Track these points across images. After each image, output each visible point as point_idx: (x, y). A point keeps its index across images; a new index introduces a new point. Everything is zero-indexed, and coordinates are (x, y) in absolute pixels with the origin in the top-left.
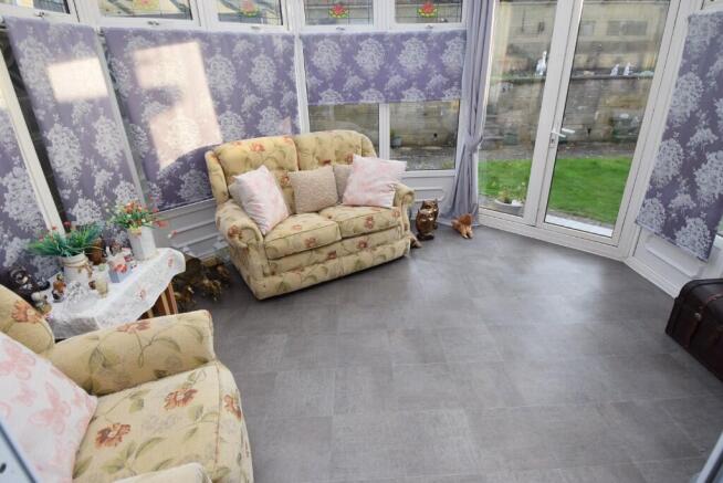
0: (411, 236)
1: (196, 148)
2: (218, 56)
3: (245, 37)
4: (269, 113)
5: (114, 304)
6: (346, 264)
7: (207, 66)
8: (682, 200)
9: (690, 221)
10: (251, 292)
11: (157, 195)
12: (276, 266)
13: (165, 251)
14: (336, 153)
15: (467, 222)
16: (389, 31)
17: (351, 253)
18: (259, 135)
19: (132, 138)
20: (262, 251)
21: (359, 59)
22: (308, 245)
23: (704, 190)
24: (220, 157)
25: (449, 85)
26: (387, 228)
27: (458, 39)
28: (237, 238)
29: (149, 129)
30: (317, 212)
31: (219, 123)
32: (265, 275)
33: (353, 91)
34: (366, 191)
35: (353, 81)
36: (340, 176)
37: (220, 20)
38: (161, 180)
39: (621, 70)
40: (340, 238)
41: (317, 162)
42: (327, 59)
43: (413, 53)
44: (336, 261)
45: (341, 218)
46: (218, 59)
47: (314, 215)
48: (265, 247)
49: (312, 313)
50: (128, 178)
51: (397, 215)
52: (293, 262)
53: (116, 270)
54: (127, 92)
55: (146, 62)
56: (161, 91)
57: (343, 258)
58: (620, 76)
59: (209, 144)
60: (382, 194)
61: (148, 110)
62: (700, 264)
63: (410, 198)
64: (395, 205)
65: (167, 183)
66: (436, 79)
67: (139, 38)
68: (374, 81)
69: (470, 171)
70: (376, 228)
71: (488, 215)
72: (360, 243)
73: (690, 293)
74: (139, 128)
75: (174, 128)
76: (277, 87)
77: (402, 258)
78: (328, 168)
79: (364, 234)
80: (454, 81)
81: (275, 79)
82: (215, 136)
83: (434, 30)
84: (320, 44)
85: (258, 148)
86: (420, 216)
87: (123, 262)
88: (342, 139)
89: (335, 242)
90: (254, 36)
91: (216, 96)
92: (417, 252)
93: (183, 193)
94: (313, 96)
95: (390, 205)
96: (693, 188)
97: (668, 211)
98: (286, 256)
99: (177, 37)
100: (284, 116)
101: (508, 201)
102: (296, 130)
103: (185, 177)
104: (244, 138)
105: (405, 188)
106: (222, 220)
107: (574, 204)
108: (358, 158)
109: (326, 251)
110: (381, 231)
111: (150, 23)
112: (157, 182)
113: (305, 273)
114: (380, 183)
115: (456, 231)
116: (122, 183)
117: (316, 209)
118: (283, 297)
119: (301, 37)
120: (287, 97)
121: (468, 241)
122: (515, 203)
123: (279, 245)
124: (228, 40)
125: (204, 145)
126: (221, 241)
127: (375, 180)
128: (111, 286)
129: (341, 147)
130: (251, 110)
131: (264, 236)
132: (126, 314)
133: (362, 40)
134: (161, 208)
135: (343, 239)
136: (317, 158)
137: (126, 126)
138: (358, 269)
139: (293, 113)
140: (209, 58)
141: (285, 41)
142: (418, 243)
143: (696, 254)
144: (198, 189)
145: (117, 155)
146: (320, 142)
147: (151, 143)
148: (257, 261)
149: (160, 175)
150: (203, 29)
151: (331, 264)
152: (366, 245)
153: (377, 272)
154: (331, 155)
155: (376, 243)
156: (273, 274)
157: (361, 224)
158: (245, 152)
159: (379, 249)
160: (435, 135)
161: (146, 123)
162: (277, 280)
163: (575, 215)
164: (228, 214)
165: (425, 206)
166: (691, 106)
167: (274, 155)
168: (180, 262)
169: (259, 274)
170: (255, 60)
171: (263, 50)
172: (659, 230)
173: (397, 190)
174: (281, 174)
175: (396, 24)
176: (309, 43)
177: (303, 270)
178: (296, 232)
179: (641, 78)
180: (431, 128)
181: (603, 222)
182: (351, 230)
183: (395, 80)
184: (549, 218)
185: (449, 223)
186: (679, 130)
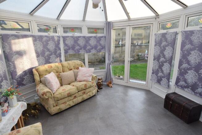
0: (97, 88)
1: (30, 68)
2: (38, 41)
3: (46, 36)
4: (53, 56)
5: (4, 125)
6: (79, 99)
7: (34, 44)
8: (160, 74)
9: (163, 79)
10: (49, 113)
11: (16, 84)
12: (58, 103)
13: (20, 103)
14: (74, 67)
15: (110, 83)
16: (86, 36)
17: (81, 96)
18: (50, 63)
19: (8, 66)
20: (53, 99)
21: (79, 42)
22: (68, 95)
23: (165, 72)
24: (38, 70)
25: (102, 49)
26: (90, 87)
27: (104, 38)
28: (45, 96)
29: (14, 63)
30: (69, 84)
31: (37, 60)
32: (54, 106)
33: (77, 50)
34: (84, 77)
35: (77, 47)
36: (75, 73)
37: (38, 32)
38: (17, 79)
39: (138, 44)
40: (77, 92)
41: (68, 69)
42: (70, 42)
43: (93, 41)
44: (76, 99)
45: (78, 86)
46: (38, 42)
47: (68, 85)
48: (54, 97)
49: (70, 117)
50: (6, 79)
51: (93, 83)
52: (63, 101)
53: (4, 112)
54: (8, 52)
55: (15, 43)
56: (19, 52)
57: (78, 98)
58: (138, 45)
59: (34, 66)
60: (88, 78)
61: (14, 57)
62: (167, 89)
63: (96, 78)
64: (92, 80)
65: (19, 79)
66: (99, 47)
67: (13, 37)
68: (83, 48)
69: (110, 69)
70: (87, 87)
71: (115, 81)
72: (83, 93)
73: (168, 97)
74: (11, 63)
75: (22, 62)
76: (55, 49)
77: (95, 95)
78: (72, 71)
79: (84, 90)
80: (103, 48)
81: (55, 47)
82: (36, 64)
83: (98, 36)
84: (68, 38)
85: (50, 67)
86: (98, 82)
87: (6, 108)
88: (75, 63)
89: (76, 93)
90: (49, 36)
91: (37, 52)
92: (98, 93)
93: (24, 82)
94: (66, 52)
95: (91, 81)
96: (162, 71)
97: (158, 77)
98: (61, 99)
99: (25, 36)
100: (57, 57)
101: (119, 77)
102: (61, 61)
103: (25, 77)
104: (45, 64)
105: (95, 75)
106: (39, 90)
107: (134, 76)
108: (80, 68)
109: (73, 96)
110: (89, 88)
111: (17, 32)
112: (15, 80)
113: (67, 104)
114: (87, 75)
115: (108, 86)
116: (4, 81)
117: (68, 83)
118: (60, 113)
119: (62, 37)
120: (58, 52)
121: (111, 88)
122: (121, 77)
123: (59, 96)
124: (41, 37)
125: (32, 67)
126: (37, 97)
127: (86, 74)
128: (3, 118)
129: (75, 65)
130: (47, 56)
131: (54, 94)
132: (8, 127)
133: (79, 38)
134: (17, 88)
135: (78, 92)
136: (68, 68)
137: (6, 63)
138: (83, 100)
139: (60, 56)
140: (35, 42)
141: (58, 37)
142: (99, 90)
143: (166, 87)
144: (29, 81)
145: (3, 72)
146: (69, 64)
147: (15, 67)
148: (51, 102)
149: (17, 77)
150: (33, 34)
151: (75, 100)
152: (85, 93)
153: (88, 101)
154: (72, 67)
155: (87, 92)
156: (57, 106)
157: (83, 87)
158: (46, 68)
159: (89, 93)
160: (97, 60)
161: (14, 61)
162: (58, 107)
163: (135, 79)
164: (41, 88)
165: (99, 79)
166: (158, 53)
167: (55, 68)
168: (25, 106)
169: (52, 106)
170: (49, 42)
171: (51, 40)
172: (156, 82)
173: (92, 76)
174: (57, 74)
175: (88, 34)
176: (64, 38)
177: (66, 103)
178: (64, 91)
179: (142, 45)
180: (96, 58)
181: (142, 80)
182: (80, 89)
183: (88, 47)
184: (131, 80)
185: (106, 84)
186: (157, 58)
